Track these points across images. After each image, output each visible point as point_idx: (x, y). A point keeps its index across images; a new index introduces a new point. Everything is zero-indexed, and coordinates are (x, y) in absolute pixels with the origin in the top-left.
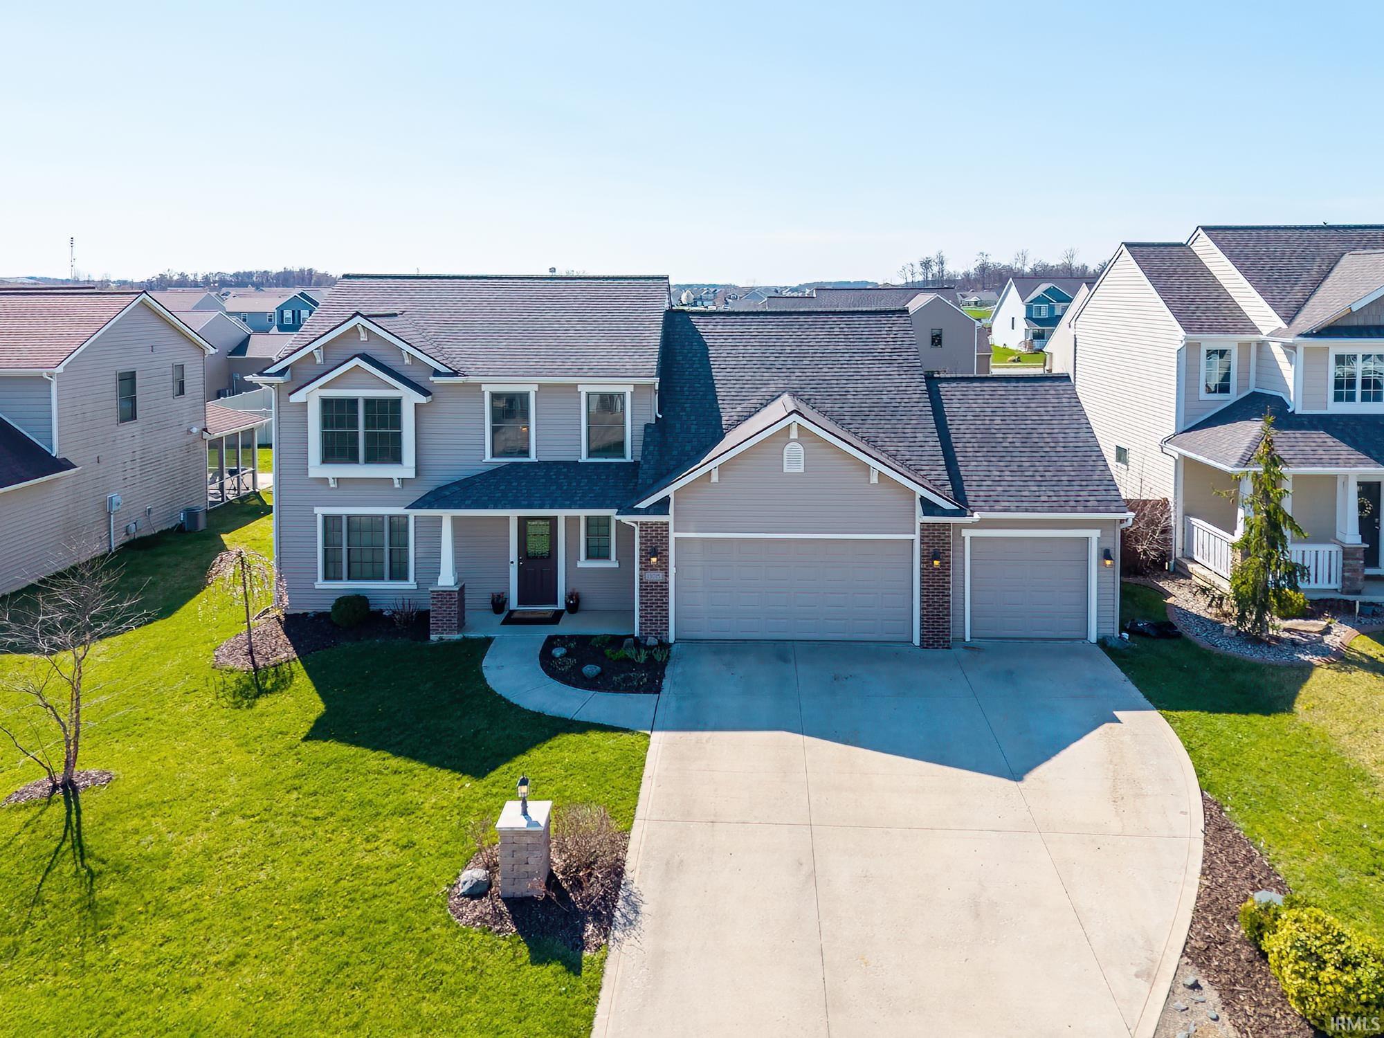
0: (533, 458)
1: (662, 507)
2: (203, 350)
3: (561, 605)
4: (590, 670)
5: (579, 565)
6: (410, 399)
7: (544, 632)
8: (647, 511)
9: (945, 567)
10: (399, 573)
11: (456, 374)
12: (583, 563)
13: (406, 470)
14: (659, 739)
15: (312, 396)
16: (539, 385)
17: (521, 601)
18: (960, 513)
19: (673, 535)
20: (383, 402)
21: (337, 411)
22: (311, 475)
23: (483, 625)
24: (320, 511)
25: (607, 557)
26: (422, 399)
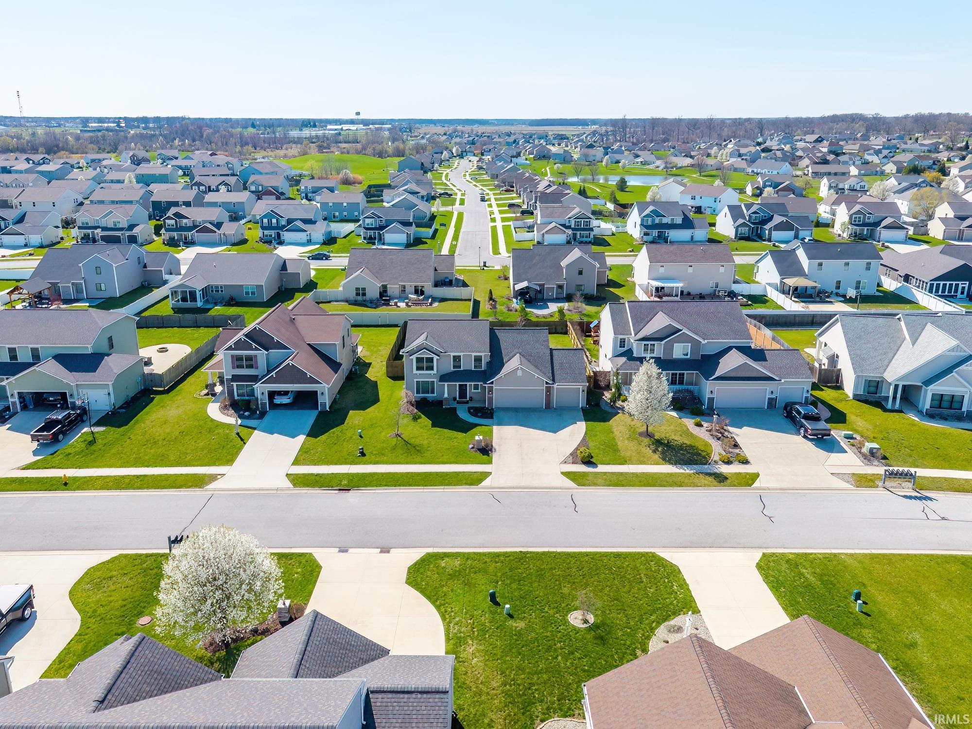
0: (462, 369)
1: (492, 383)
2: (350, 321)
3: (468, 399)
4: (479, 414)
6: (435, 358)
7: (467, 406)
8: (489, 384)
9: (550, 394)
10: (433, 392)
11: (446, 352)
12: (473, 391)
13: (435, 371)
14: (495, 427)
15: (414, 357)
16: (463, 354)
17: (459, 398)
18: (553, 384)
19: (494, 388)
20: (430, 358)
21: (419, 360)
22: (414, 373)
23: (454, 405)
24: (415, 380)
25: (478, 389)
26: (438, 358)
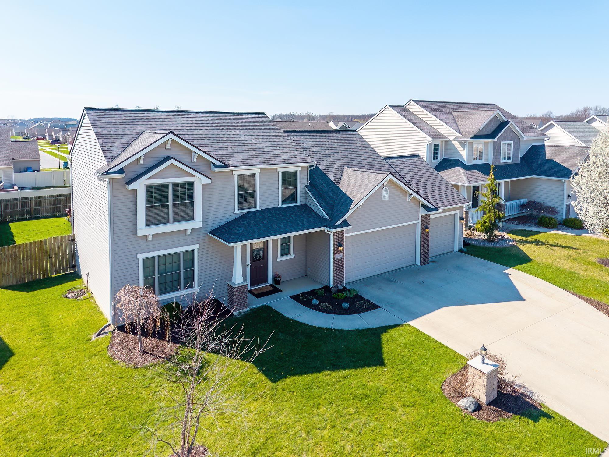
0: (258, 208)
3: (269, 282)
5: (278, 260)
6: (199, 181)
7: (285, 296)
9: (428, 231)
11: (226, 166)
12: (280, 259)
13: (197, 223)
14: (414, 324)
15: (140, 186)
16: (261, 170)
17: (251, 285)
18: (436, 209)
19: (345, 235)
20: (183, 185)
21: (155, 193)
22: (139, 234)
24: (141, 257)
25: (290, 253)
